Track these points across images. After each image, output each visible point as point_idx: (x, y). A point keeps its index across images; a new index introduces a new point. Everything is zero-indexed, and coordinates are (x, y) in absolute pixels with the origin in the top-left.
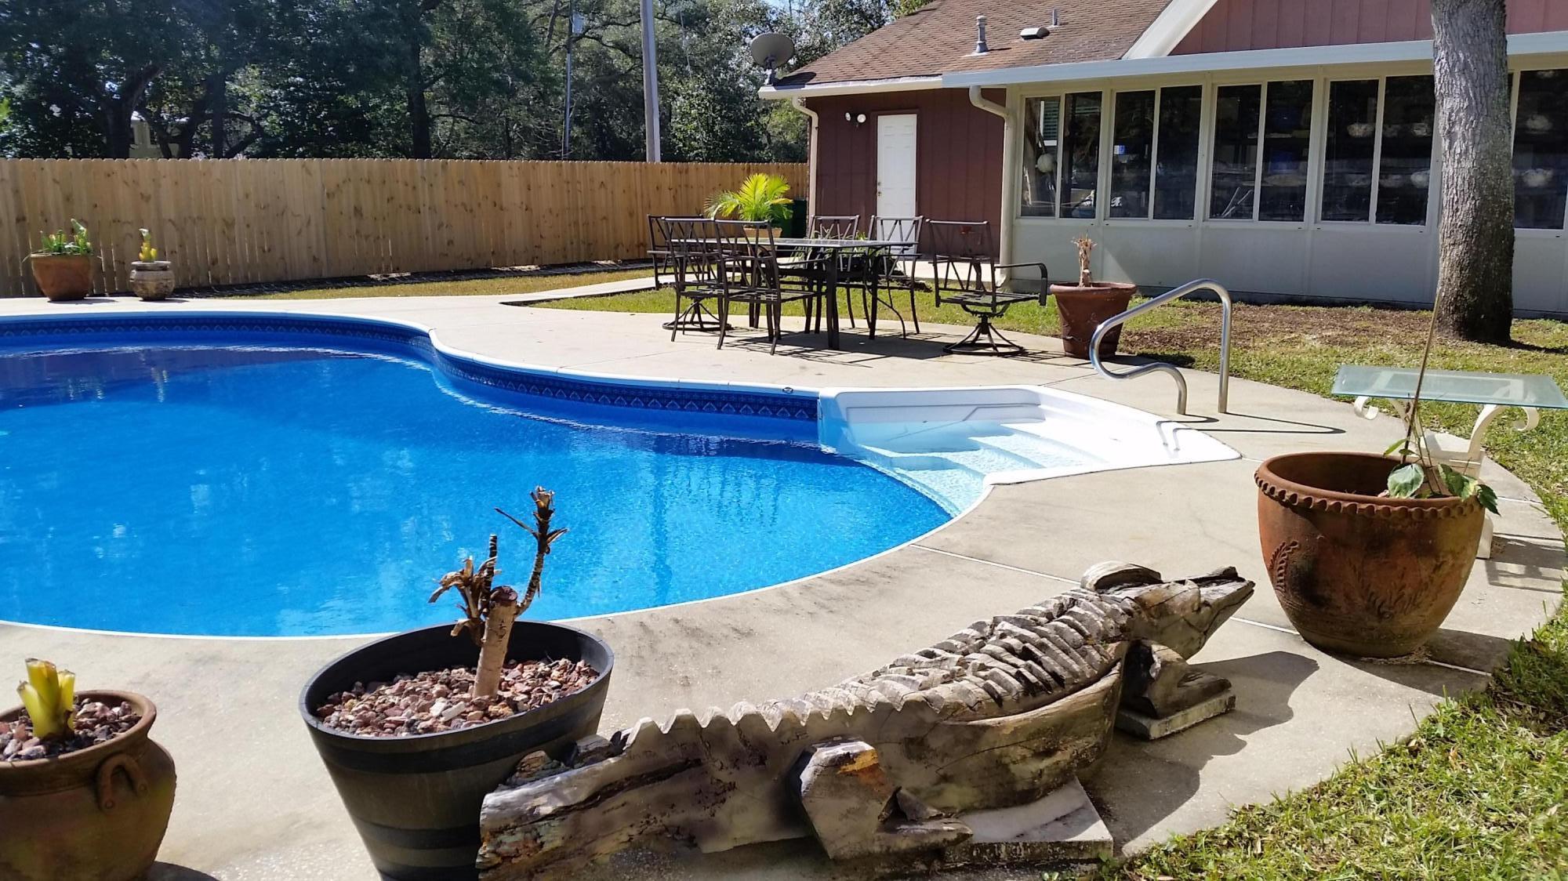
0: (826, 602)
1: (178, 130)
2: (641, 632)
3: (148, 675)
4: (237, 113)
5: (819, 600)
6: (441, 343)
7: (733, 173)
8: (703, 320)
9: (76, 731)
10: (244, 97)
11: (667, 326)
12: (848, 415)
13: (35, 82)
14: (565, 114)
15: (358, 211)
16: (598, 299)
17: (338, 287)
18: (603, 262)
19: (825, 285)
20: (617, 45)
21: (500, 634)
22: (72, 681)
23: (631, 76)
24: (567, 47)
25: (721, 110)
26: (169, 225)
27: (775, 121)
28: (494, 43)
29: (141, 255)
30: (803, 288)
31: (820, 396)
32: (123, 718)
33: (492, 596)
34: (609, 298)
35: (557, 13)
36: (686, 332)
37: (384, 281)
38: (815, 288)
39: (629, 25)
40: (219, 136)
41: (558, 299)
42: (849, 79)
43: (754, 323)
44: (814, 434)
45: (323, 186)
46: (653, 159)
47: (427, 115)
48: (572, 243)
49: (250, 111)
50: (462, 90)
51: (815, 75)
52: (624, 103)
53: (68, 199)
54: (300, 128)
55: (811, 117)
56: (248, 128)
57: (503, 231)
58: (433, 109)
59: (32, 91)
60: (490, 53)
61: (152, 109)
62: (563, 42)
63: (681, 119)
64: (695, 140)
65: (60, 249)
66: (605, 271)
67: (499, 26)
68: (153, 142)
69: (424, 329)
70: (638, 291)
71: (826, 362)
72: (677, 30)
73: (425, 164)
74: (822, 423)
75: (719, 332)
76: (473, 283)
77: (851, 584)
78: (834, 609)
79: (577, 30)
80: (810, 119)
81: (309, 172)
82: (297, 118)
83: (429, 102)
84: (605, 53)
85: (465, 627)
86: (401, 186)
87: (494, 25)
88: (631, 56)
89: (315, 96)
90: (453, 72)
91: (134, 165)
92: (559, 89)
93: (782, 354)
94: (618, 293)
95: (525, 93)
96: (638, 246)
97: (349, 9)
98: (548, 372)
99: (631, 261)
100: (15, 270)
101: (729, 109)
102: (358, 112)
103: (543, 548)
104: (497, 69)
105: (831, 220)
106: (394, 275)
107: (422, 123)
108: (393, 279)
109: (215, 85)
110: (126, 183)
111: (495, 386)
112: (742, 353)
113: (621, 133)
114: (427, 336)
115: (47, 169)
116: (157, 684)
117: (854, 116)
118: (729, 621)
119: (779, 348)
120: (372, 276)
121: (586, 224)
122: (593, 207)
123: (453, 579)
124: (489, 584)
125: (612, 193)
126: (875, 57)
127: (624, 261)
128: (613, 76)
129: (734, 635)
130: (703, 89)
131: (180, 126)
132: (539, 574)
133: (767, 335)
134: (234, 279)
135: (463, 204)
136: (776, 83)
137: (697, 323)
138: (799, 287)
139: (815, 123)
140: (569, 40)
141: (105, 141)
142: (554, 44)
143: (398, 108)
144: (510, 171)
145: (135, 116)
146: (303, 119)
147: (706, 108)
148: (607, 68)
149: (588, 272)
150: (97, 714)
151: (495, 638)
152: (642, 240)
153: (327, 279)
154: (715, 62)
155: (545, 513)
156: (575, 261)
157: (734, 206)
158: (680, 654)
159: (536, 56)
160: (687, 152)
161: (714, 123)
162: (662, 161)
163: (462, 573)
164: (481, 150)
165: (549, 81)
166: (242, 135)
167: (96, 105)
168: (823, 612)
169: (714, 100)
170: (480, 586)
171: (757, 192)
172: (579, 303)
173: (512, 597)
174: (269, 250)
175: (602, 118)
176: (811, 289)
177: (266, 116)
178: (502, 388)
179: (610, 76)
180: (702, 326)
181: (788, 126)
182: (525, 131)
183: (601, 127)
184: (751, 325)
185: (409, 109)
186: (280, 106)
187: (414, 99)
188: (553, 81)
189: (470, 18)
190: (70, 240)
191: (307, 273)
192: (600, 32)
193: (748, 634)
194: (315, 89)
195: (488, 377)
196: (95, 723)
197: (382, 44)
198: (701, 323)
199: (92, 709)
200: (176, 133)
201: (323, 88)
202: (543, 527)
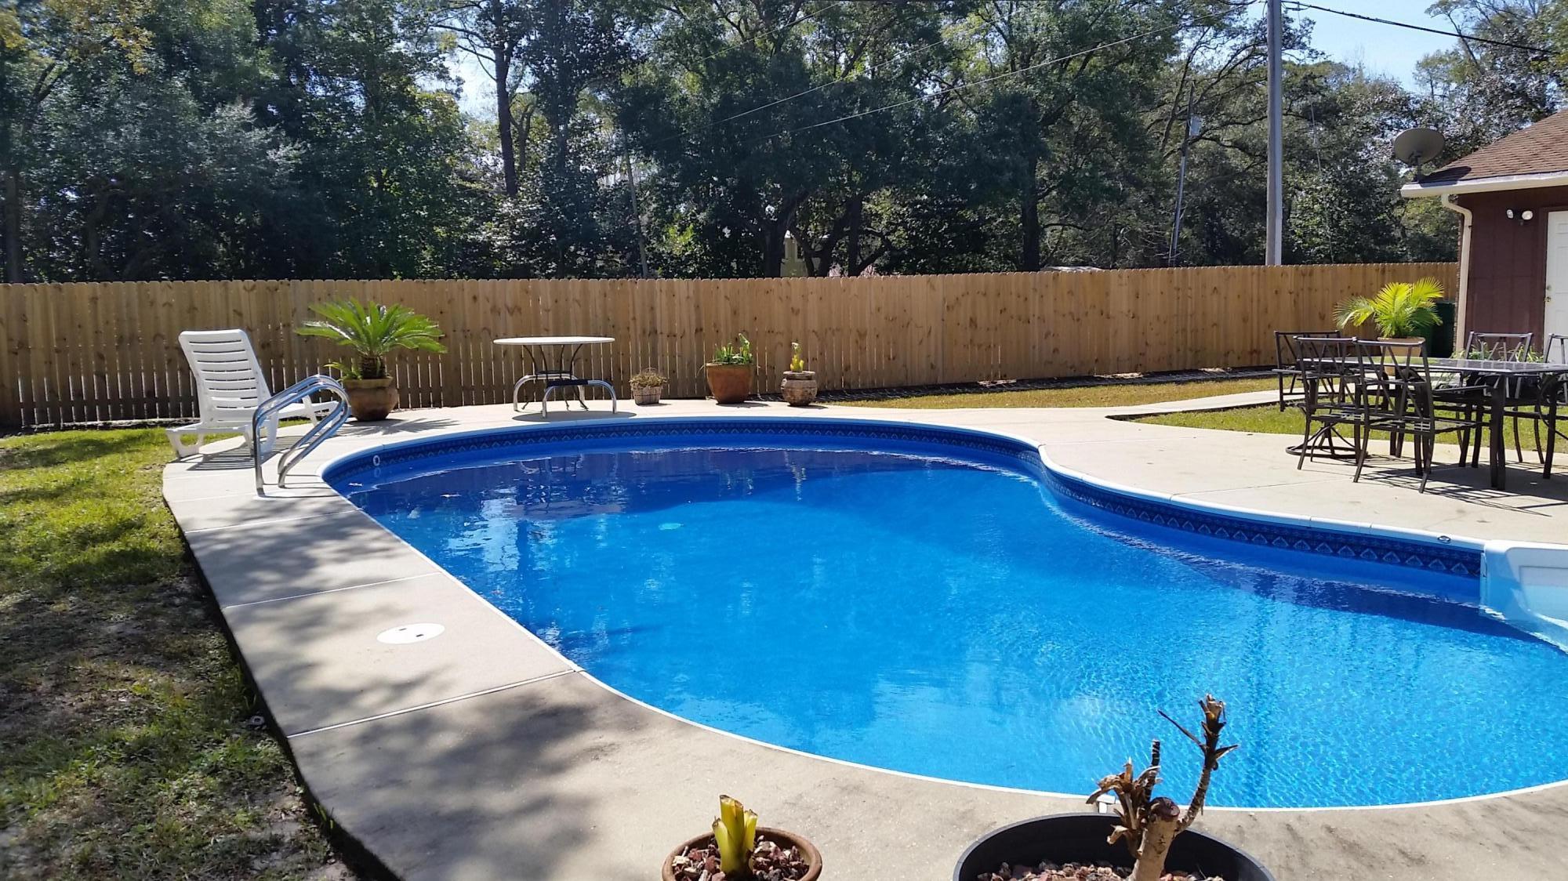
0: (1518, 833)
1: (819, 246)
2: (1287, 837)
3: (801, 796)
4: (869, 229)
5: (1508, 828)
6: (1051, 460)
7: (1365, 274)
8: (1334, 445)
9: (754, 870)
10: (877, 215)
11: (1292, 450)
12: (1520, 574)
13: (713, 209)
14: (1176, 215)
15: (973, 322)
16: (1209, 414)
17: (951, 394)
18: (1210, 370)
19: (1488, 412)
20: (1236, 144)
21: (1158, 849)
22: (755, 821)
23: (1249, 174)
24: (1183, 151)
25: (1348, 204)
26: (813, 336)
27: (1410, 215)
28: (1108, 152)
29: (791, 366)
30: (1458, 415)
31: (1485, 549)
32: (793, 863)
33: (1153, 807)
34: (1221, 413)
35: (1174, 117)
36: (1314, 459)
37: (992, 387)
38: (1474, 415)
39: (1250, 123)
40: (854, 250)
41: (1166, 414)
42: (1513, 172)
43: (1396, 451)
44: (1475, 594)
45: (944, 299)
46: (1272, 262)
47: (1038, 225)
48: (1178, 350)
49: (881, 227)
50: (1074, 200)
51: (1470, 169)
52: (1240, 201)
53: (735, 313)
54: (922, 241)
55: (1463, 216)
56: (878, 242)
57: (1107, 339)
58: (1042, 219)
59: (711, 217)
60: (1104, 162)
61: (801, 228)
62: (1178, 145)
63: (1302, 214)
64: (1317, 236)
65: (729, 359)
66: (1213, 379)
67: (1115, 135)
68: (799, 257)
69: (1035, 444)
70: (1254, 406)
71: (1489, 505)
72: (1303, 124)
73: (1038, 277)
74: (1486, 582)
75: (1354, 461)
76: (1076, 391)
77: (1553, 812)
78: (1532, 845)
79: (1195, 132)
80: (1463, 217)
81: (933, 287)
82: (921, 232)
83: (1041, 213)
84: (1222, 155)
85: (1123, 836)
86: (1014, 296)
87: (1110, 135)
88: (1250, 155)
89: (938, 212)
90: (1066, 183)
91: (788, 283)
92: (1170, 191)
93: (1432, 491)
94: (1232, 408)
95: (1137, 197)
96: (1251, 353)
97: (974, 131)
98: (1161, 499)
99: (1242, 369)
100: (691, 372)
101: (1358, 203)
102: (975, 225)
103: (1210, 762)
104: (1109, 176)
105: (1495, 338)
106: (1001, 382)
107: (1033, 230)
108: (1000, 386)
109: (854, 206)
110: (780, 298)
111: (1104, 509)
112: (1382, 488)
113: (1233, 231)
114: (1037, 451)
115: (721, 287)
116: (808, 808)
117: (1518, 213)
118: (1394, 840)
119: (1429, 485)
120: (981, 383)
121: (1195, 331)
122: (1204, 314)
123: (1112, 783)
124: (1149, 792)
125: (1225, 298)
126: (1546, 148)
127: (1234, 368)
128: (1229, 176)
129: (1400, 859)
130: (1329, 182)
131: (821, 242)
132: (1205, 791)
133: (1413, 466)
134: (863, 384)
135: (1071, 313)
136: (1421, 179)
137: (1326, 448)
138: (1453, 414)
139: (1468, 221)
140: (1186, 142)
141: (762, 257)
142: (1169, 148)
143: (1012, 220)
144: (1120, 280)
145: (788, 235)
146: (925, 233)
147: (1332, 202)
148: (1223, 168)
149: (1194, 381)
150: (772, 854)
151: (1152, 853)
152: (1255, 347)
153: (942, 385)
154: (1344, 154)
155: (1213, 727)
156: (1180, 368)
157: (1368, 314)
158: (1336, 873)
159: (1150, 161)
160: (1307, 249)
161: (1339, 217)
162: (1283, 263)
163: (1122, 777)
164: (1087, 255)
165: (1161, 185)
166: (873, 248)
167: (757, 226)
168: (1516, 847)
169: (1340, 193)
170: (1141, 794)
171: (1398, 299)
172: (1188, 419)
173: (1173, 813)
174: (894, 358)
175: (1213, 217)
176: (1468, 418)
177: (894, 231)
178: (1110, 511)
179: (1224, 175)
180: (1333, 452)
181: (1426, 217)
182: (1132, 234)
183: (1212, 226)
184: (1392, 453)
185: (1022, 220)
186: (907, 222)
187: (1027, 211)
188: (1166, 185)
189: (1086, 130)
190: (737, 352)
191: (924, 379)
192: (1217, 133)
193: (1419, 861)
194: (939, 206)
195: (1097, 499)
196: (769, 864)
197: (1003, 162)
198: (1332, 447)
199: (767, 849)
200: (819, 248)
201: (946, 205)
202: (1212, 739)
